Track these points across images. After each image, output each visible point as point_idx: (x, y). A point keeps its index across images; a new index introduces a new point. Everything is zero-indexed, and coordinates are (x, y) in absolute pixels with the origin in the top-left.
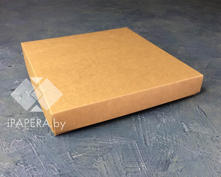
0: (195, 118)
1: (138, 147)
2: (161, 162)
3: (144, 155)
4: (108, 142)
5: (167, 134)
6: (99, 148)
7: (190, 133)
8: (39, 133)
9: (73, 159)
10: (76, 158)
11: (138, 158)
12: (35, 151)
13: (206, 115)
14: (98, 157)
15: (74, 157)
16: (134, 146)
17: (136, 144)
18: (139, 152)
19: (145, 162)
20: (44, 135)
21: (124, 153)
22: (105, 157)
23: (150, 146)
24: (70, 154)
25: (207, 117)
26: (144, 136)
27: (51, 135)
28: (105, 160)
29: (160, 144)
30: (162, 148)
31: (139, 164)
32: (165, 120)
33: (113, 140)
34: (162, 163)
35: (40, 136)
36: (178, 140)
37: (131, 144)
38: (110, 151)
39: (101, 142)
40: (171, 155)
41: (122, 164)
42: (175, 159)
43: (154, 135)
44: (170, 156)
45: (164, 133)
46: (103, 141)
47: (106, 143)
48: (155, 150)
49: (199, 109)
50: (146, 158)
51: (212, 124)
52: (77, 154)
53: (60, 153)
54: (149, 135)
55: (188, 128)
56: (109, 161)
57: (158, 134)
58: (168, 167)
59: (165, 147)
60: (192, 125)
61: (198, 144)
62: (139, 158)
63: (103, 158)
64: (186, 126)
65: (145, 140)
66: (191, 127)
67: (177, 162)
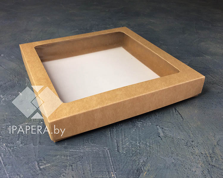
0: (171, 122)
1: (109, 154)
2: (132, 171)
3: (115, 163)
4: (80, 149)
5: (141, 139)
6: (69, 157)
7: (165, 138)
8: (9, 142)
9: (40, 169)
10: (43, 168)
11: (108, 166)
12: (2, 161)
13: (182, 118)
14: (66, 166)
15: (41, 167)
16: (106, 153)
17: (108, 151)
18: (111, 160)
19: (115, 171)
20: (13, 143)
21: (95, 161)
22: (74, 166)
23: (122, 153)
24: (38, 163)
25: (183, 120)
26: (117, 142)
27: (20, 143)
28: (74, 170)
29: (133, 151)
30: (135, 156)
31: (109, 173)
32: (141, 124)
33: (85, 147)
34: (133, 173)
35: (9, 145)
36: (151, 145)
37: (103, 151)
38: (80, 160)
39: (72, 150)
40: (144, 163)
41: (91, 174)
42: (147, 167)
43: (127, 141)
44: (142, 164)
45: (138, 138)
46: (74, 149)
47: (77, 150)
48: (127, 157)
49: (175, 111)
50: (117, 166)
51: (188, 127)
52: (45, 164)
53: (27, 163)
54: (122, 141)
55: (163, 132)
56: (78, 171)
57: (132, 140)
58: (139, 176)
59: (138, 154)
60: (167, 129)
61: (172, 150)
62: (110, 167)
63: (72, 168)
64: (161, 130)
65: (118, 147)
66: (166, 131)
67: (149, 170)
